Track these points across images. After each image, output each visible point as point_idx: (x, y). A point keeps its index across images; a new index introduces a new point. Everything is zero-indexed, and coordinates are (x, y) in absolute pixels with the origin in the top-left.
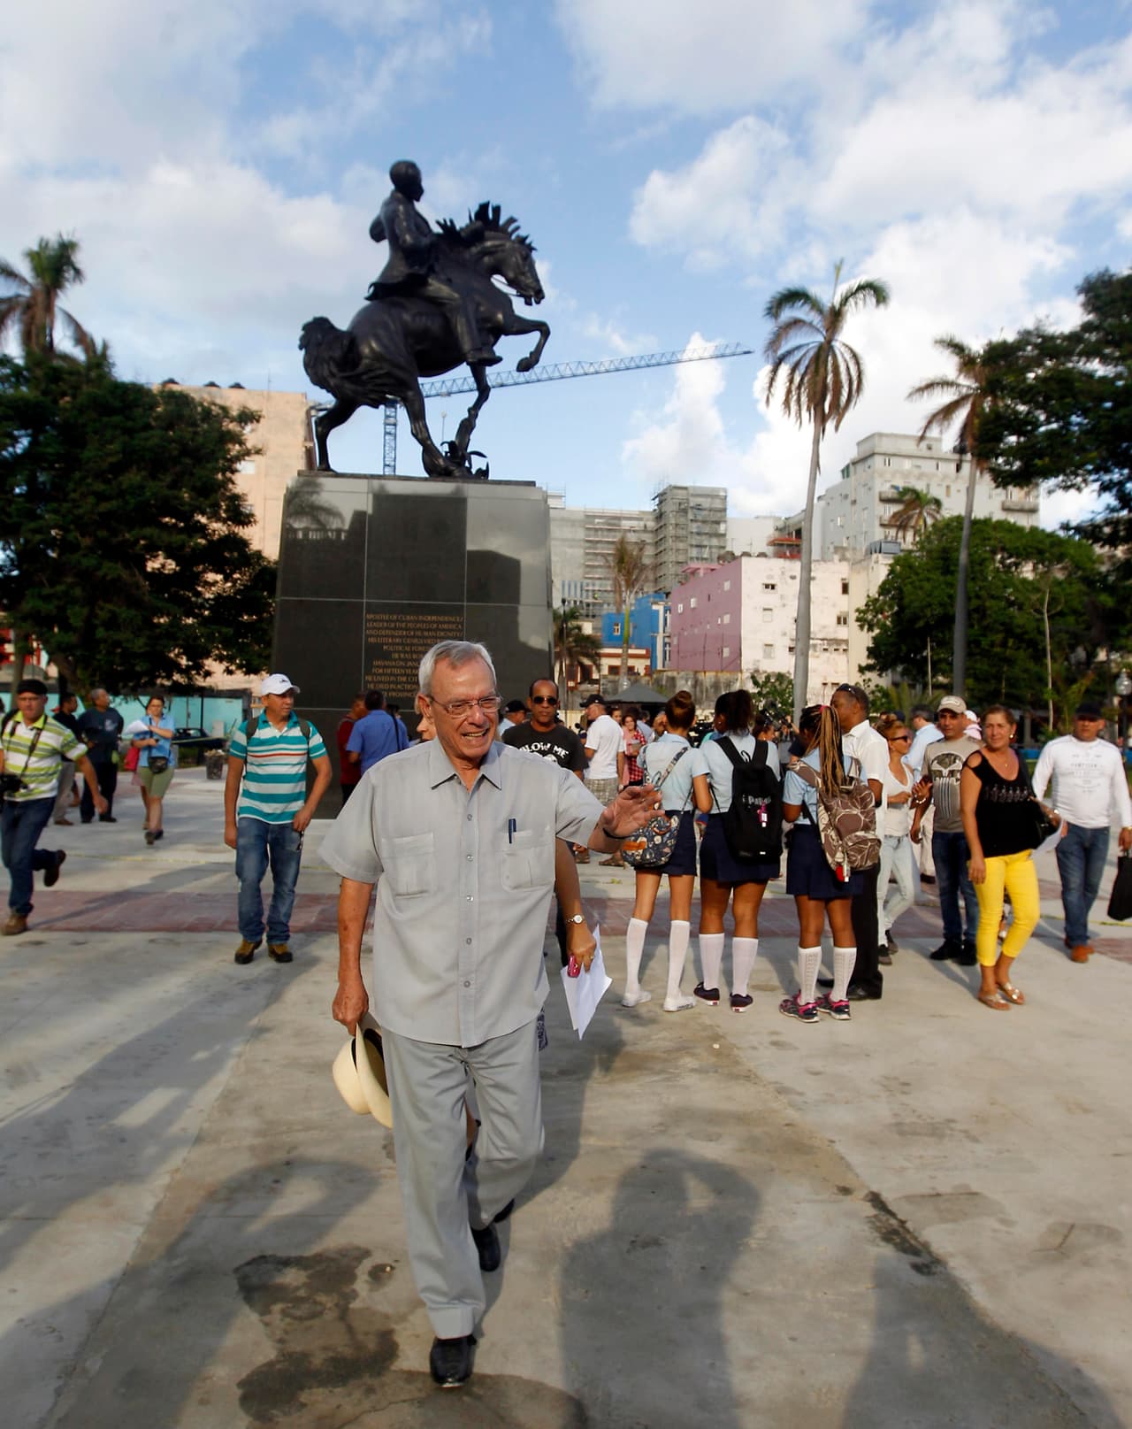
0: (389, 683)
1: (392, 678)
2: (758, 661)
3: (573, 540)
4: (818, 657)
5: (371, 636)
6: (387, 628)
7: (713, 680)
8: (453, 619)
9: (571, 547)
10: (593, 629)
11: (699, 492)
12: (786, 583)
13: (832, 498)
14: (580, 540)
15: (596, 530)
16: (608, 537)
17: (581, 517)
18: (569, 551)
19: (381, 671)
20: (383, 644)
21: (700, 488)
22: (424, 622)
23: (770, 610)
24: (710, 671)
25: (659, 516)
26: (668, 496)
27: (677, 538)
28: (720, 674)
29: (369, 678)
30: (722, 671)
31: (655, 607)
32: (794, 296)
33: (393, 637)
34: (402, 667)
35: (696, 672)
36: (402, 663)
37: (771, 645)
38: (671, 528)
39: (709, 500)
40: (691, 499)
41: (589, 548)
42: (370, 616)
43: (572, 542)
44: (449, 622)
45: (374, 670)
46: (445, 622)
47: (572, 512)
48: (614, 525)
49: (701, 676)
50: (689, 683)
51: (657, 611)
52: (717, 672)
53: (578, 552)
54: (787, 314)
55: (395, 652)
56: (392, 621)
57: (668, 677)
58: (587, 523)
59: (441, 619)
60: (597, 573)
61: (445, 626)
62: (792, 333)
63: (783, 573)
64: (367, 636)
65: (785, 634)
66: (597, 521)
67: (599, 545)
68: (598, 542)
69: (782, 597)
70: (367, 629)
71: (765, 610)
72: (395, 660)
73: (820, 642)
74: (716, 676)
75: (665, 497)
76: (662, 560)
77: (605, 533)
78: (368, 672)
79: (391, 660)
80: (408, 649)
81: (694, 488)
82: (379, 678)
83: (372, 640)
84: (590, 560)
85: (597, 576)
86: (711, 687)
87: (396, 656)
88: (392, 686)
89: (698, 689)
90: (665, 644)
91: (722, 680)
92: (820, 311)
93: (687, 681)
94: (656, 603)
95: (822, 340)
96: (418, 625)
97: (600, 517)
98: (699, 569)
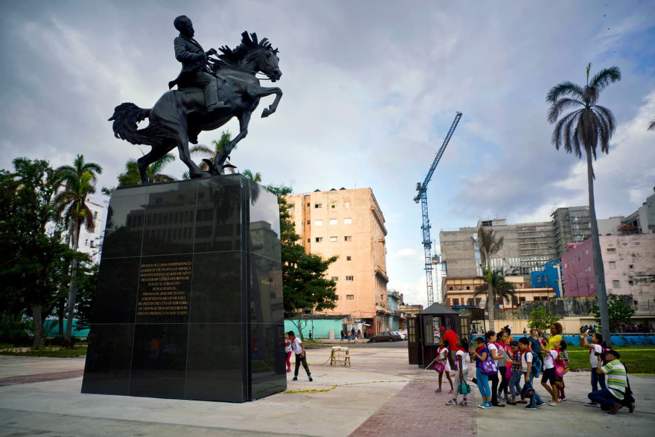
0: (150, 306)
1: (152, 303)
2: (611, 290)
3: (512, 239)
4: (648, 285)
5: (143, 277)
6: (151, 272)
7: (585, 301)
8: (186, 264)
9: (512, 242)
10: (524, 279)
11: (575, 209)
12: (621, 247)
13: (651, 203)
14: (516, 239)
15: (524, 233)
16: (530, 236)
17: (515, 228)
18: (511, 244)
19: (146, 299)
20: (148, 282)
21: (574, 207)
22: (170, 267)
23: (614, 262)
24: (582, 296)
25: (555, 223)
26: (559, 213)
27: (565, 233)
28: (588, 298)
29: (140, 304)
30: (589, 296)
31: (554, 267)
32: (562, 88)
33: (154, 277)
34: (158, 296)
35: (574, 298)
36: (157, 293)
37: (618, 281)
38: (562, 228)
39: (581, 213)
40: (571, 213)
41: (521, 242)
42: (143, 266)
43: (512, 240)
44: (184, 266)
45: (143, 299)
46: (181, 266)
47: (510, 226)
48: (532, 230)
49: (578, 299)
50: (571, 303)
51: (557, 268)
52: (587, 297)
53: (516, 244)
54: (560, 97)
55: (154, 287)
56: (154, 268)
57: (558, 301)
58: (519, 231)
59: (179, 264)
60: (526, 253)
61: (182, 269)
62: (564, 107)
63: (618, 242)
64: (141, 278)
65: (625, 274)
66: (523, 229)
67: (526, 240)
68: (525, 239)
69: (620, 255)
70: (141, 273)
71: (610, 262)
72: (154, 292)
73: (648, 277)
74: (586, 299)
75: (557, 214)
76: (560, 244)
77: (528, 234)
78: (140, 300)
79: (152, 292)
80: (161, 284)
81: (571, 208)
82: (145, 304)
83: (143, 280)
84: (522, 247)
85: (527, 254)
86: (585, 305)
87: (155, 289)
88: (152, 308)
89: (577, 306)
90: (563, 285)
91: (590, 301)
92: (581, 93)
93: (570, 302)
94: (555, 265)
95: (584, 107)
96: (167, 269)
97: (525, 227)
98: (573, 245)
